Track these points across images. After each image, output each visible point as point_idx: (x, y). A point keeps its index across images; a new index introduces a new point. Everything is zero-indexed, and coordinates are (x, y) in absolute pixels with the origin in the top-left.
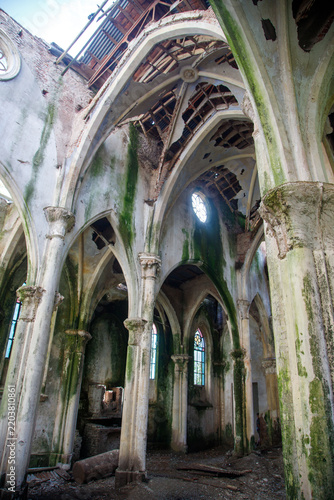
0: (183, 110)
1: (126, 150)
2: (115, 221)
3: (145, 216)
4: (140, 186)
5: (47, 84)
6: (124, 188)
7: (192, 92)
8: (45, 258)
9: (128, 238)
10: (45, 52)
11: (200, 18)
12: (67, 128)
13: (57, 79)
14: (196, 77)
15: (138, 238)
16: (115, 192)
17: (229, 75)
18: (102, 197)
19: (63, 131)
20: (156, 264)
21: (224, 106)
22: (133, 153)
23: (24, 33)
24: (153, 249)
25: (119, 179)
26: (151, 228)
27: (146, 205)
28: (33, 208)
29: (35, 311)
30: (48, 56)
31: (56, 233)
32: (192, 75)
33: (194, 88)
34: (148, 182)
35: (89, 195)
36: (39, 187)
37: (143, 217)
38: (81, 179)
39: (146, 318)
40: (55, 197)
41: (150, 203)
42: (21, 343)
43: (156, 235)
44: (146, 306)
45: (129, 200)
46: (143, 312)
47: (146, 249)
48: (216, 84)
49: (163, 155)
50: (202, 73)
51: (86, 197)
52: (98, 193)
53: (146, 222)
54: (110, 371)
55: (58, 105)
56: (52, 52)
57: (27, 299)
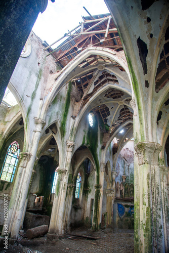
0: (95, 81)
1: (67, 92)
2: (59, 125)
3: (71, 124)
4: (70, 109)
5: (40, 60)
6: (64, 110)
7: (100, 74)
8: (33, 140)
9: (63, 133)
10: (41, 45)
11: (115, 55)
12: (46, 81)
13: (44, 58)
14: (104, 69)
15: (67, 133)
16: (61, 112)
17: (118, 73)
18: (56, 114)
19: (44, 82)
20: (73, 146)
21: (112, 83)
22: (69, 94)
23: (34, 35)
24: (72, 139)
25: (62, 106)
26: (73, 129)
27: (72, 119)
28: (30, 118)
29: (27, 164)
30: (41, 46)
31: (38, 130)
32: (102, 68)
33: (101, 73)
34: (73, 107)
35: (51, 113)
36: (33, 108)
37: (70, 124)
38: (50, 106)
39: (67, 169)
40: (39, 113)
41: (74, 118)
42: (20, 177)
43: (74, 133)
44: (67, 164)
45: (65, 116)
46: (66, 166)
47: (70, 139)
48: (111, 74)
49: (83, 98)
50: (106, 68)
51: (50, 114)
52: (54, 112)
53: (71, 126)
54: (38, 188)
55: (43, 69)
56: (43, 45)
57: (24, 158)
